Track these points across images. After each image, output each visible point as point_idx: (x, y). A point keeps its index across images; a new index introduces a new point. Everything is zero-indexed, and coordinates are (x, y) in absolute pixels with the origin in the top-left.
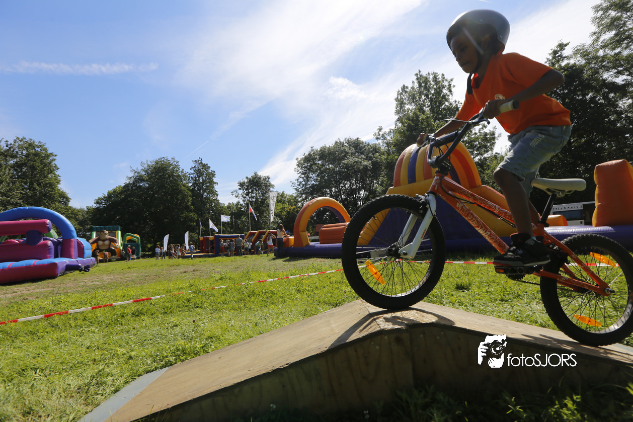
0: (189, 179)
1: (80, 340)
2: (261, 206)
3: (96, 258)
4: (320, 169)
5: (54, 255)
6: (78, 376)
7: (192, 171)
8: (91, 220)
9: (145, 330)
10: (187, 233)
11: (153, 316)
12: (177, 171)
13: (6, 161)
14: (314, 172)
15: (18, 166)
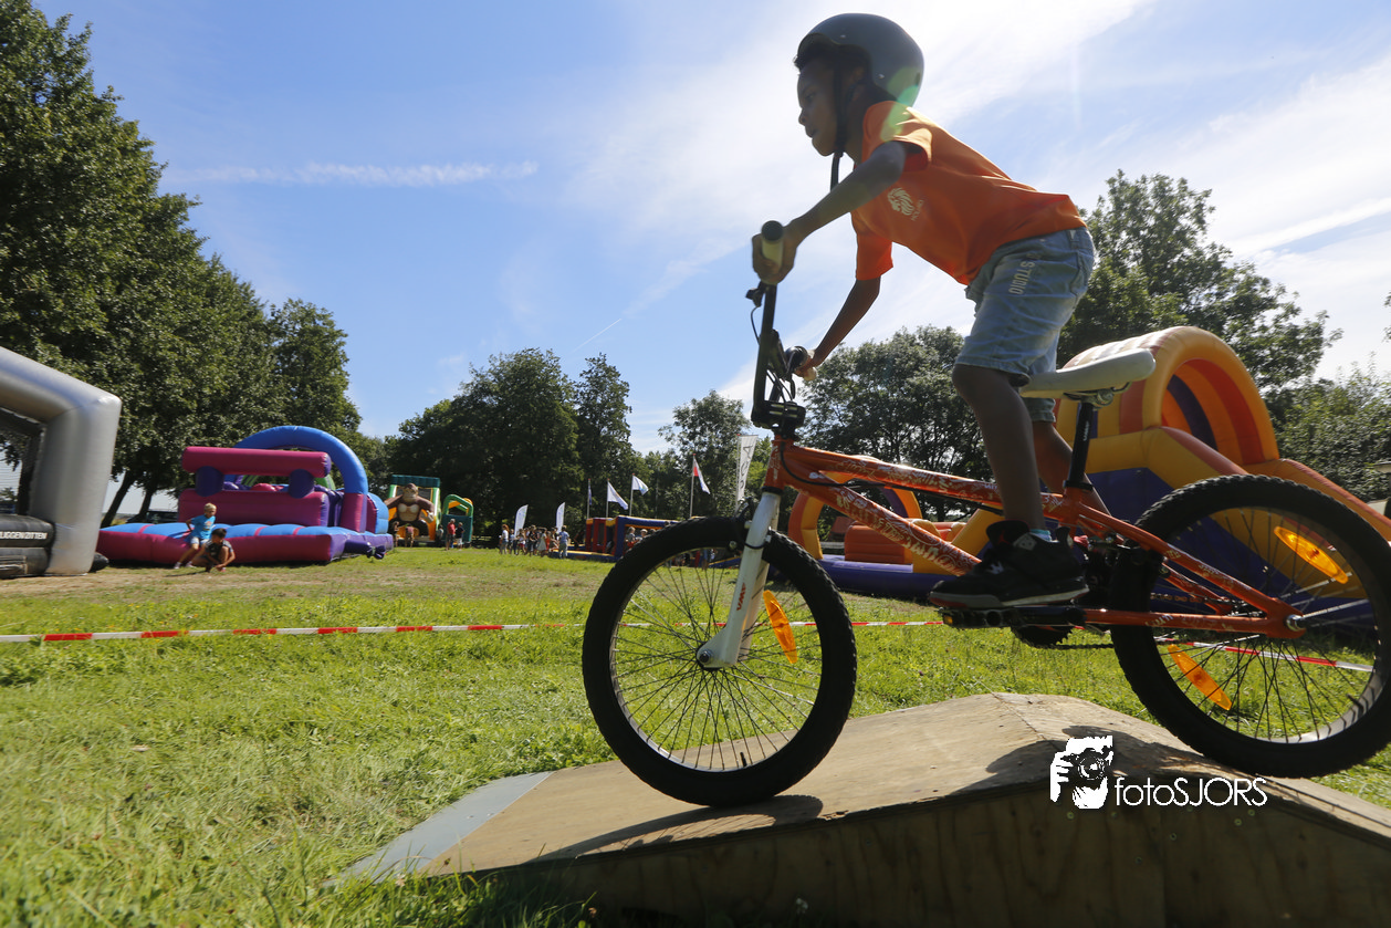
0: (576, 396)
1: (380, 686)
3: (394, 537)
4: (855, 395)
7: (584, 380)
8: (391, 462)
9: (494, 689)
10: (563, 505)
11: (508, 664)
12: (555, 377)
13: (269, 341)
14: (840, 400)
15: (285, 351)
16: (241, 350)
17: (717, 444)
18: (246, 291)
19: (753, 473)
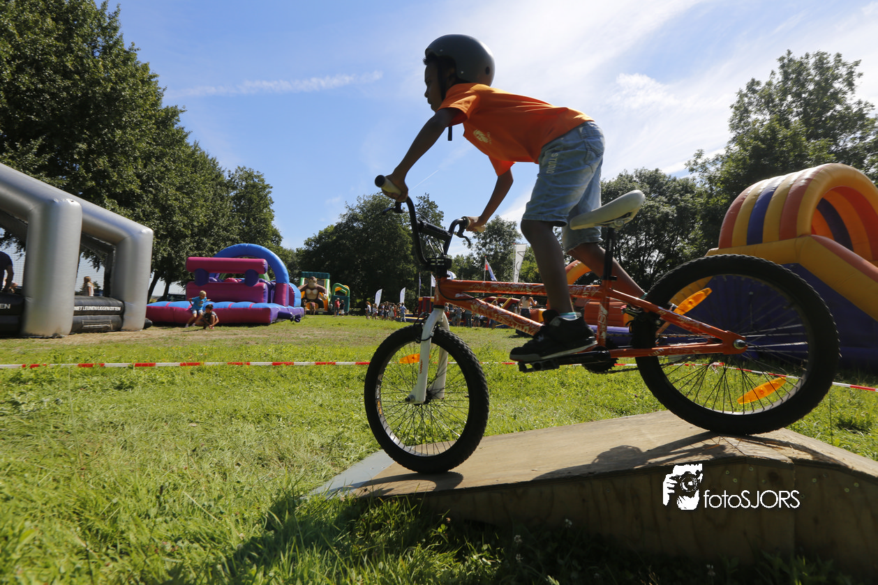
2: (501, 262)
3: (305, 309)
5: (268, 300)
13: (228, 192)
15: (237, 198)
16: (213, 199)
17: (500, 249)
19: (523, 268)
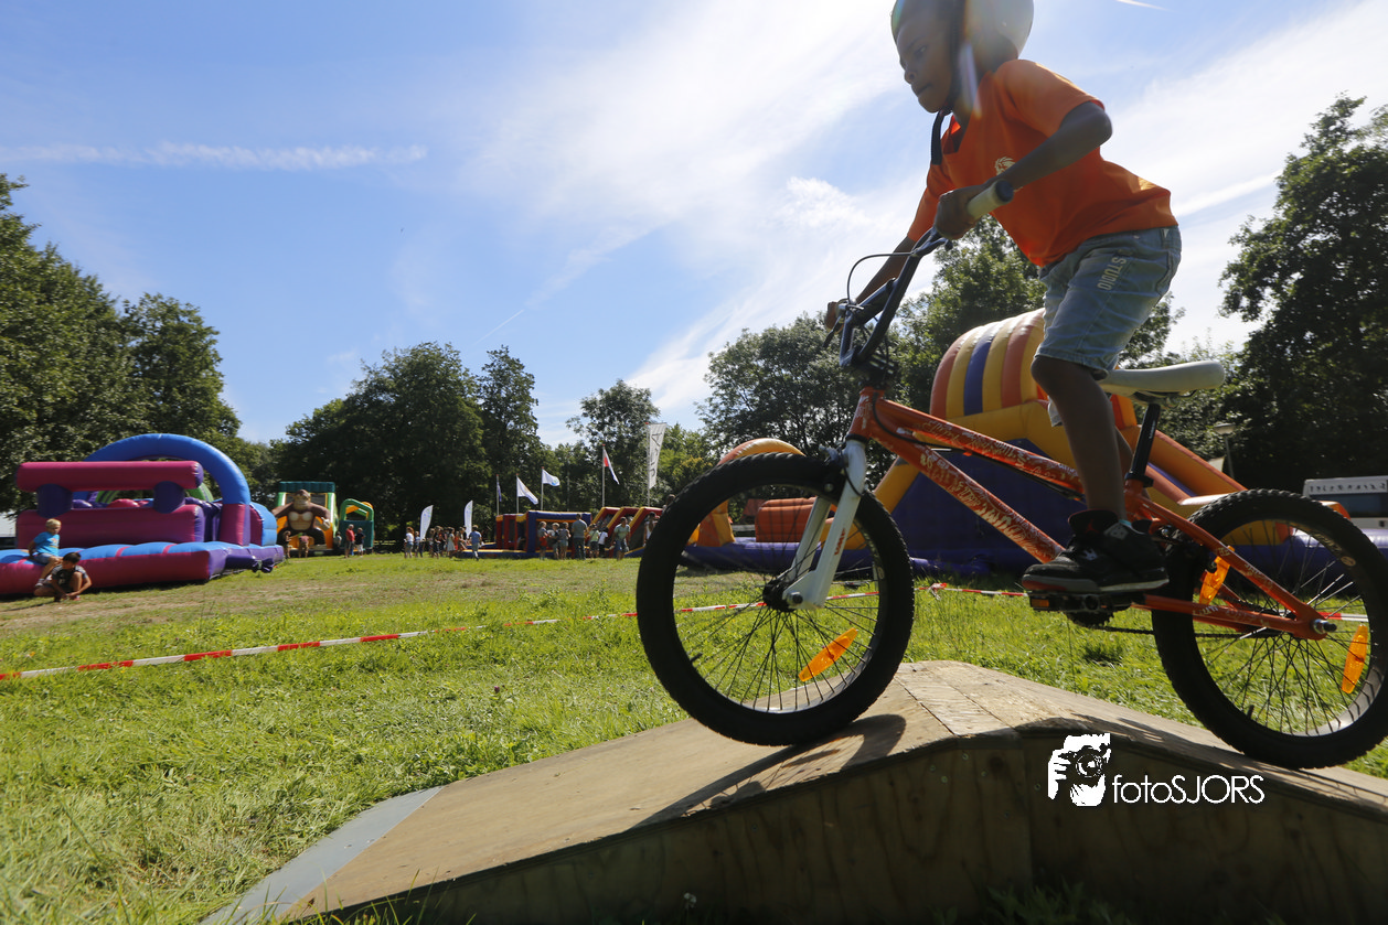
0: (479, 391)
1: (255, 712)
2: (628, 453)
3: (285, 548)
4: (760, 379)
5: (205, 536)
6: (251, 789)
7: (487, 374)
8: (278, 468)
9: (386, 703)
10: (471, 504)
11: (404, 674)
12: (455, 371)
13: (124, 341)
14: (747, 384)
15: (145, 352)
16: (89, 352)
17: (627, 434)
18: (92, 287)
19: (664, 460)
